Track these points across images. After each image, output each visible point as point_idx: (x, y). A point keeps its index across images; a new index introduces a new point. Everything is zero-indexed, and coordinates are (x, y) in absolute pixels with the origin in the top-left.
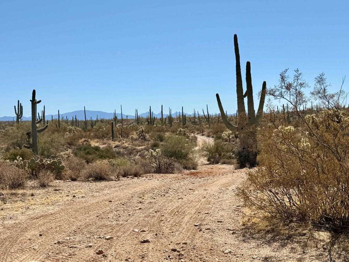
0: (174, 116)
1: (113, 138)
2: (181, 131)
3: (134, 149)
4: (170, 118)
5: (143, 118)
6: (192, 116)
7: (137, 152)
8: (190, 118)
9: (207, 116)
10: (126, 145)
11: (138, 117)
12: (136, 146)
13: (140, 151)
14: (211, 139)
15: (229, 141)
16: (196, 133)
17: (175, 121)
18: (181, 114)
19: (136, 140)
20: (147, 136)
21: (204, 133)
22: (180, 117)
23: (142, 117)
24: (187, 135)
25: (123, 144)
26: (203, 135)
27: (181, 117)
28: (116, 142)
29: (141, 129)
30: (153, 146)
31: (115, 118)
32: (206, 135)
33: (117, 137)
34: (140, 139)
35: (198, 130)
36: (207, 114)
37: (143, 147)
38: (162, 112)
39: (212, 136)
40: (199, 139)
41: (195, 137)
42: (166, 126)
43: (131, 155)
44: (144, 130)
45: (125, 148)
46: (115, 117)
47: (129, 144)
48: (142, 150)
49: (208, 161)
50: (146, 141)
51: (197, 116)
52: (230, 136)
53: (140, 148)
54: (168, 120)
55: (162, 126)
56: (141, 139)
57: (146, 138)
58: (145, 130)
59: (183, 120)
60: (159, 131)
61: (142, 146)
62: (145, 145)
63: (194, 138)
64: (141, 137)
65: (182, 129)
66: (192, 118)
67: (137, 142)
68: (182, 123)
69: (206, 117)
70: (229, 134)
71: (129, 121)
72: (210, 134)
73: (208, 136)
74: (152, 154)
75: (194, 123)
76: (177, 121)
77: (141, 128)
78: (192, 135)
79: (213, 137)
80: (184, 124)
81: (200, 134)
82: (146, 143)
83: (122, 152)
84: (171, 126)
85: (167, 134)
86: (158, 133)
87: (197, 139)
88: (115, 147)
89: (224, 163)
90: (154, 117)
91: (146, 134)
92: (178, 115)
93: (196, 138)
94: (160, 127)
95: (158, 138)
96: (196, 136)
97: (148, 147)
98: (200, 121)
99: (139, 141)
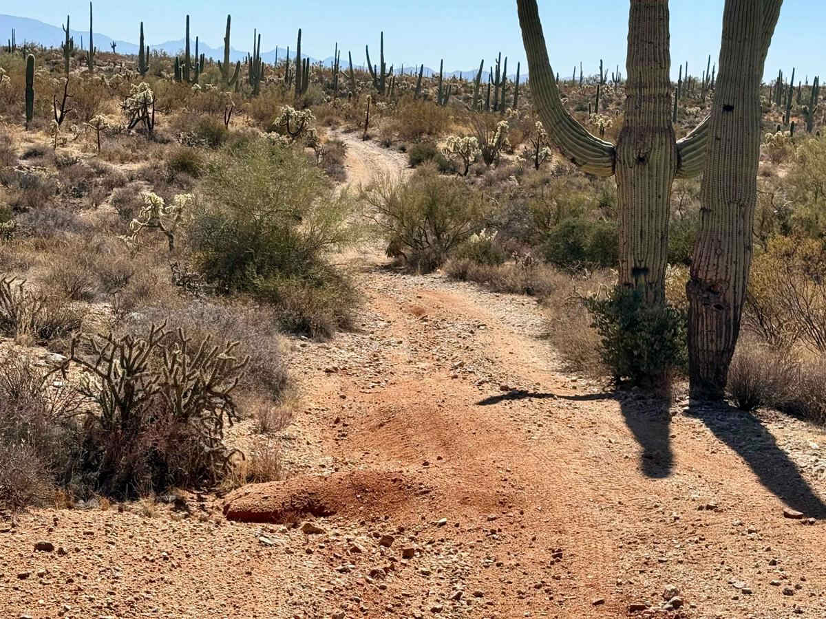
0: (267, 59)
1: (29, 118)
2: (288, 116)
3: (101, 172)
4: (255, 66)
5: (165, 57)
6: (328, 65)
7: (110, 185)
8: (319, 72)
9: (379, 71)
10: (74, 151)
11: (145, 50)
12: (110, 159)
13: (122, 184)
14: (396, 155)
15: (462, 172)
16: (341, 129)
17: (270, 77)
18: (293, 57)
19: (116, 133)
20: (163, 123)
21: (370, 131)
22: (288, 64)
23: (165, 54)
24: (309, 134)
25: (63, 145)
26: (366, 138)
27: (293, 66)
28: (38, 135)
29: (140, 95)
30: (176, 168)
31: (68, 48)
32: (377, 139)
33: (47, 115)
34: (133, 131)
35: (347, 118)
36: (379, 65)
37: (136, 167)
38: (227, 40)
39: (399, 144)
40: (351, 154)
41: (340, 144)
42: (237, 90)
43: (80, 196)
44: (152, 100)
45: (65, 164)
46: (67, 42)
47: (85, 149)
48: (131, 180)
49: (389, 256)
50: (156, 141)
51: (344, 67)
52: (468, 154)
53: (124, 167)
54: (247, 71)
55: (222, 90)
56: (138, 131)
57: (155, 128)
58: (154, 98)
59: (298, 75)
60: (209, 108)
61: (135, 159)
62: (147, 159)
63: (335, 146)
64: (139, 125)
65: (294, 112)
66: (326, 72)
67: (118, 145)
68: (293, 86)
69: (374, 75)
70: (467, 145)
71: (119, 60)
72: (394, 138)
73: (387, 145)
74: (157, 212)
75: (333, 88)
76: (276, 79)
77: (142, 91)
78: (329, 133)
79: (403, 150)
80: (300, 90)
81: (357, 133)
82: (155, 148)
83: (43, 183)
84: (256, 93)
85: (238, 124)
86: (205, 115)
87: (343, 152)
88: (27, 156)
89: (460, 276)
90: (202, 56)
91: (156, 115)
92: (284, 58)
93: (341, 148)
94: (215, 93)
95: (201, 136)
96: (342, 138)
97: (155, 168)
98: (352, 85)
99: (126, 140)
